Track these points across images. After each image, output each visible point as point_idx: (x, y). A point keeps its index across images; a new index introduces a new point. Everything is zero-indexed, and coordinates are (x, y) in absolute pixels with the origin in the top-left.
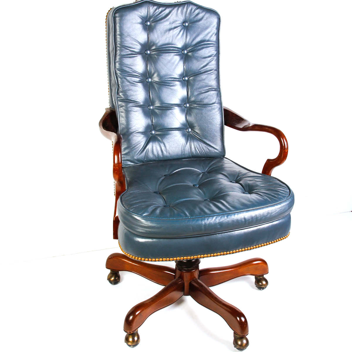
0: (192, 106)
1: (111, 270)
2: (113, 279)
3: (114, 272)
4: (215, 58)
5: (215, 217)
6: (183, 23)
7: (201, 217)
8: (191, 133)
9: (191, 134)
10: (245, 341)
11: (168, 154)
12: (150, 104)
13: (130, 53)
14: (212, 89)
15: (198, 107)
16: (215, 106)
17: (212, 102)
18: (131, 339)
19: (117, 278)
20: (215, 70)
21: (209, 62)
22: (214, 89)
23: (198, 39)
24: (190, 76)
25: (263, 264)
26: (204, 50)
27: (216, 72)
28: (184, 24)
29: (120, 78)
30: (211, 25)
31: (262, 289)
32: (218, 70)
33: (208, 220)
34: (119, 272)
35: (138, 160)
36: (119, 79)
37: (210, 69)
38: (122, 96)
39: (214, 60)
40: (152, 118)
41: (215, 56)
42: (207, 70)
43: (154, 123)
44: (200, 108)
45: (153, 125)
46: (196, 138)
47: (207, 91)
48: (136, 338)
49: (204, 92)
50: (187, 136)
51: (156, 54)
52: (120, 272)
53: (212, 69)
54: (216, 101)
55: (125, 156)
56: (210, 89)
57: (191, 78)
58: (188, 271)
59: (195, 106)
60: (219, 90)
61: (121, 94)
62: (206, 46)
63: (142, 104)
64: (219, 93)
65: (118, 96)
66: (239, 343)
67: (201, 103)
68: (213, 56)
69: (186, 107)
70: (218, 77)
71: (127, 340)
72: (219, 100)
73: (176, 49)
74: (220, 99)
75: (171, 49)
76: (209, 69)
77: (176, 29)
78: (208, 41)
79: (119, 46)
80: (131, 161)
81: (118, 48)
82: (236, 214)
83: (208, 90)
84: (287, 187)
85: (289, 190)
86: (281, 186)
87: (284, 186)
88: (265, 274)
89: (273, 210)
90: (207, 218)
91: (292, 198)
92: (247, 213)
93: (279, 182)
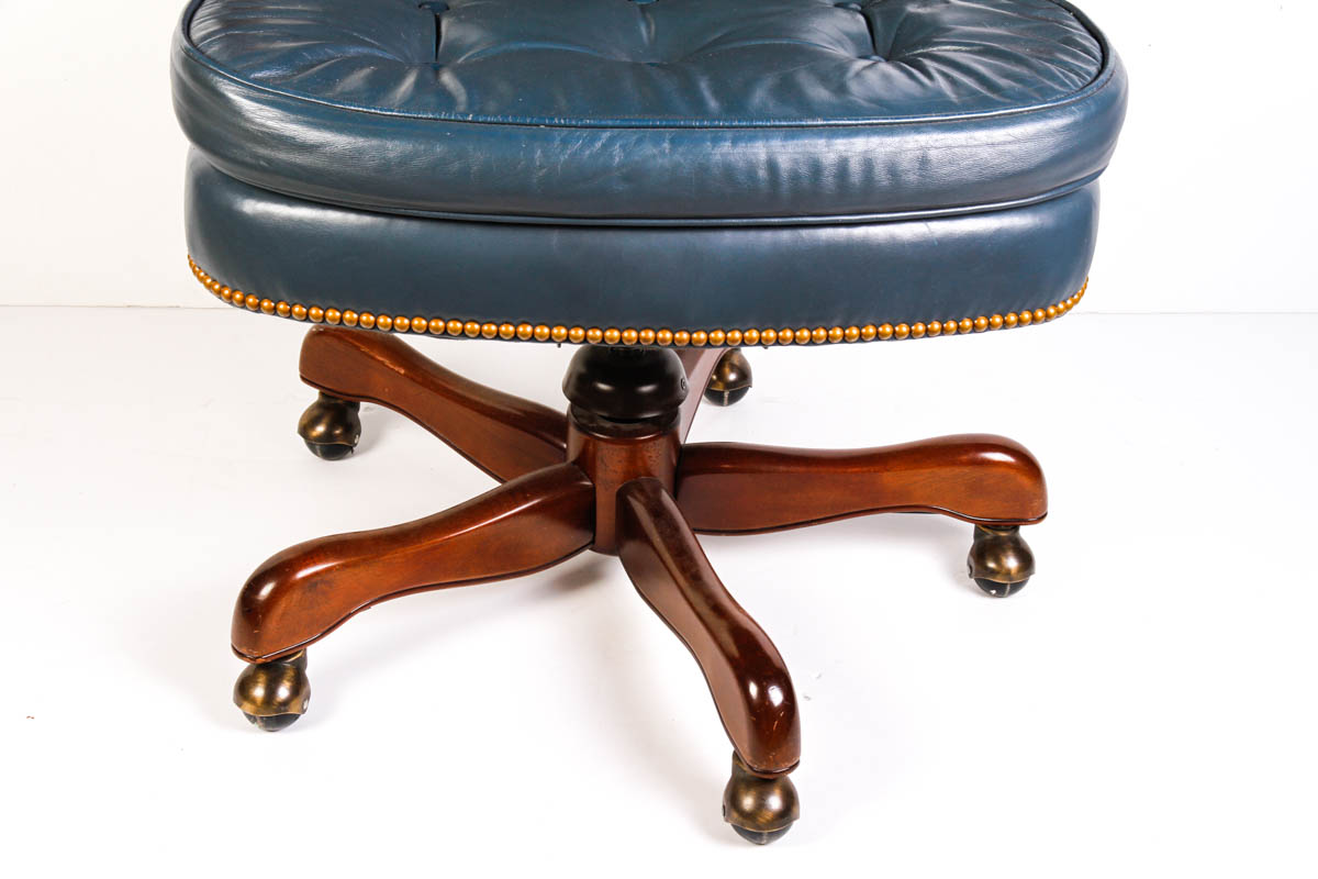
1: (322, 394)
2: (320, 429)
3: (333, 402)
5: (606, 135)
7: (535, 121)
10: (775, 802)
18: (259, 692)
19: (338, 432)
25: (1012, 473)
31: (994, 592)
33: (564, 142)
34: (356, 407)
48: (283, 692)
52: (363, 405)
58: (618, 437)
66: (748, 802)
71: (243, 689)
82: (729, 134)
84: (1098, 54)
85: (1099, 66)
86: (1070, 41)
87: (1087, 44)
88: (1026, 522)
89: (949, 147)
90: (565, 131)
91: (1093, 108)
92: (793, 138)
93: (1076, 24)
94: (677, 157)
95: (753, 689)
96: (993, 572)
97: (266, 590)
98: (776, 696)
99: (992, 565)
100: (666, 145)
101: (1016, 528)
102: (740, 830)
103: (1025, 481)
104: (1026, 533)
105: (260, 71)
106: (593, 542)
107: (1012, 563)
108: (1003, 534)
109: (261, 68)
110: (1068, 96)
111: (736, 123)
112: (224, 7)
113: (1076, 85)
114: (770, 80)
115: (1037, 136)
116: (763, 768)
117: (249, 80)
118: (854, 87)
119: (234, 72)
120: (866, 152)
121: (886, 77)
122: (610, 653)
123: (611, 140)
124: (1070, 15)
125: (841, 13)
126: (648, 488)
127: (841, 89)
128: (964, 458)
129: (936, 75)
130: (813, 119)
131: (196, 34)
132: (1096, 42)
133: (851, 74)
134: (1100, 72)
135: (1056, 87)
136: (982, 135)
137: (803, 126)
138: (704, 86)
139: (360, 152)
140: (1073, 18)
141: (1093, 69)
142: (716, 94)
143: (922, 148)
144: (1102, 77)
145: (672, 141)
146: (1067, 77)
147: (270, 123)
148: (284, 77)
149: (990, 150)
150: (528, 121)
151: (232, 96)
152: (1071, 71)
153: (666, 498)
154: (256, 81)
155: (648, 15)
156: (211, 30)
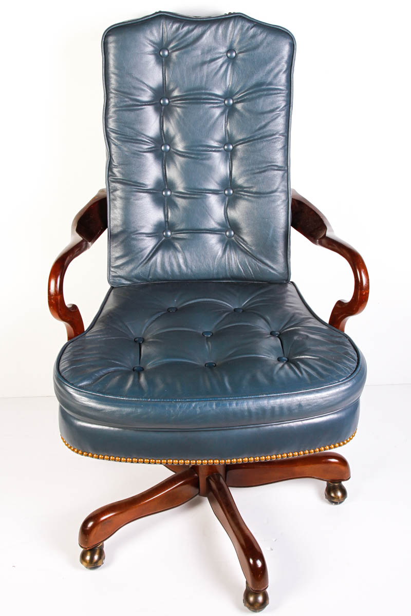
0: (238, 195)
4: (283, 113)
5: (194, 405)
6: (228, 52)
7: (170, 400)
8: (233, 238)
9: (233, 241)
10: (260, 599)
11: (189, 270)
12: (166, 188)
13: (131, 102)
14: (273, 167)
15: (246, 197)
16: (277, 196)
17: (270, 190)
18: (88, 558)
20: (281, 135)
21: (269, 120)
22: (276, 168)
23: (253, 81)
24: (237, 144)
26: (262, 99)
27: (282, 139)
28: (229, 55)
29: (115, 144)
30: (277, 55)
31: (334, 504)
32: (286, 134)
35: (137, 277)
36: (113, 146)
37: (272, 133)
38: (118, 174)
39: (279, 118)
40: (166, 211)
41: (282, 111)
42: (266, 134)
43: (169, 219)
44: (250, 198)
45: (167, 221)
46: (240, 248)
47: (263, 169)
48: (96, 557)
49: (258, 171)
50: (225, 243)
51: (178, 105)
53: (274, 133)
54: (278, 188)
55: (116, 270)
56: (270, 168)
57: (239, 147)
59: (242, 194)
60: (286, 168)
61: (115, 170)
62: (265, 93)
63: (149, 187)
64: (286, 174)
65: (110, 173)
66: (251, 599)
67: (251, 190)
68: (278, 110)
69: (228, 195)
70: (286, 147)
71: (83, 557)
72: (284, 186)
73: (213, 97)
74: (286, 184)
75: (205, 97)
76: (269, 133)
77: (213, 63)
78: (270, 84)
79: (113, 91)
80: (126, 279)
81: (112, 95)
83: (266, 168)
84: (356, 358)
85: (356, 364)
86: (347, 353)
87: (353, 354)
88: (344, 480)
89: (307, 400)
90: (180, 404)
91: (355, 382)
92: (256, 401)
93: (349, 344)
94: (218, 410)
95: (251, 561)
96: (333, 498)
97: (90, 524)
98: (259, 563)
99: (333, 495)
100: (214, 406)
101: (341, 482)
102: (249, 608)
103: (342, 468)
104: (344, 484)
105: (82, 382)
106: (199, 493)
107: (339, 494)
108: (336, 484)
109: (82, 381)
110: (347, 378)
111: (237, 398)
112: (71, 355)
113: (349, 373)
114: (248, 377)
115: (337, 393)
116: (256, 590)
117: (78, 387)
118: (275, 378)
119: (72, 384)
120: (280, 404)
121: (287, 374)
122: (205, 533)
123: (196, 405)
124: (347, 340)
125: (272, 338)
126: (216, 477)
127: (271, 380)
128: (324, 461)
129: (303, 372)
130: (263, 395)
131: (61, 369)
132: (355, 353)
133: (275, 372)
134: (357, 367)
135: (343, 374)
136: (318, 395)
137: (259, 398)
138: (226, 380)
139: (114, 412)
140: (348, 341)
141: (355, 365)
142: (230, 384)
143: (299, 401)
144: (358, 369)
145: (216, 405)
146: (346, 370)
147: (84, 402)
148: (89, 385)
149: (321, 400)
150: (168, 400)
151: (72, 393)
152: (347, 367)
153: (222, 480)
154: (80, 387)
155: (209, 343)
156: (66, 366)
